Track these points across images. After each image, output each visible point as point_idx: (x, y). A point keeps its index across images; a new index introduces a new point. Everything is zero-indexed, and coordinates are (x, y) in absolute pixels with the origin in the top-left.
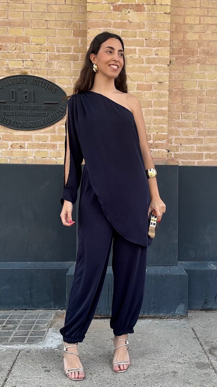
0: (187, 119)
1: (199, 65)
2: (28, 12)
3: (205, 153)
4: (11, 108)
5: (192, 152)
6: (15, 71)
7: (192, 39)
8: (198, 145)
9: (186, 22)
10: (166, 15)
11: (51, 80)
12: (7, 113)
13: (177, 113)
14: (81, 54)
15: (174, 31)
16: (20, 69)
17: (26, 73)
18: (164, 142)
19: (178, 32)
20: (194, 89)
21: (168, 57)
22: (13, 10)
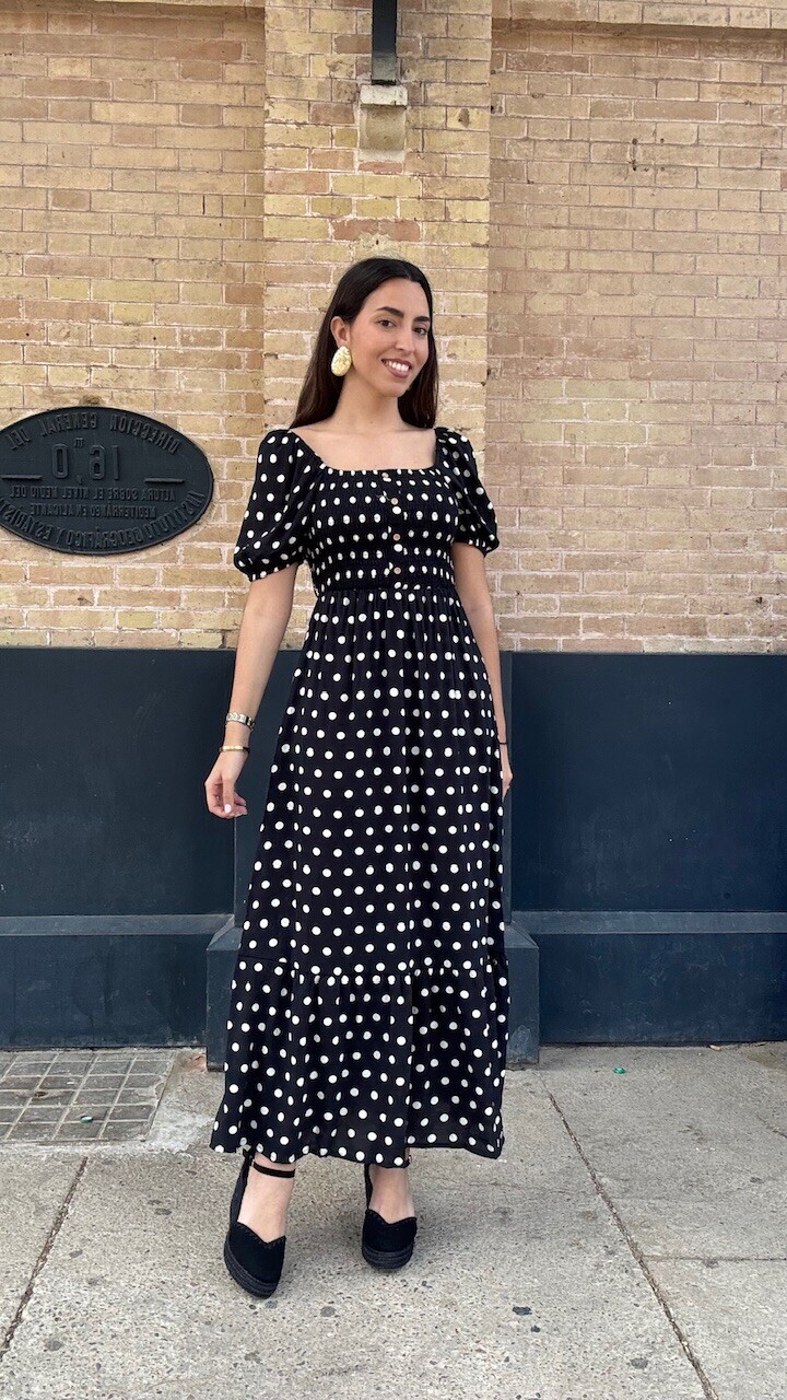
0: (534, 524)
1: (565, 380)
2: (102, 238)
3: (583, 615)
4: (55, 495)
5: (549, 614)
6: (67, 396)
7: (546, 310)
8: (566, 596)
9: (531, 265)
10: (476, 251)
11: (164, 418)
12: (43, 511)
13: (508, 509)
14: (246, 349)
15: (498, 289)
16: (80, 388)
17: (97, 399)
19: (509, 293)
20: (552, 443)
21: (483, 362)
22: (61, 231)
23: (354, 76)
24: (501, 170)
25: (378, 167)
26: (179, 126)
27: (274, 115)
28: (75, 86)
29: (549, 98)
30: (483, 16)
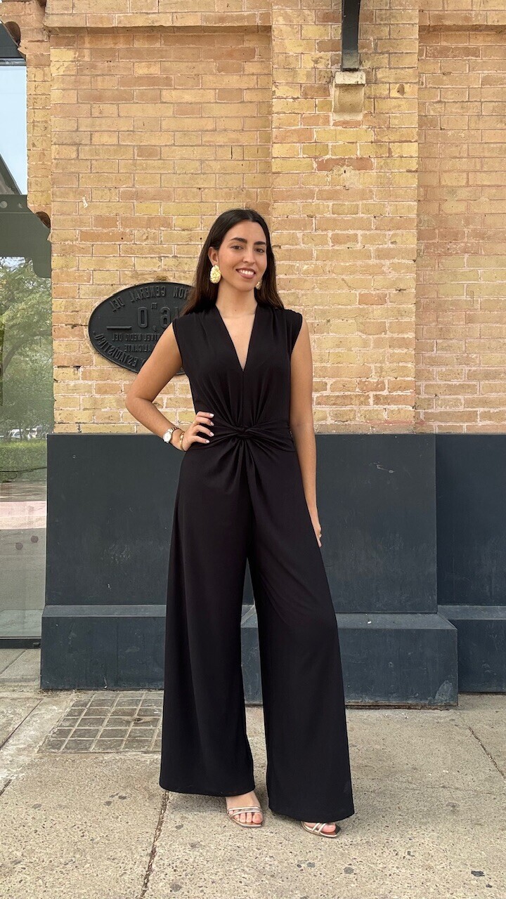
0: (446, 350)
1: (466, 256)
2: (168, 175)
3: (480, 410)
4: (139, 338)
5: (457, 409)
6: (146, 276)
7: (454, 211)
8: (468, 396)
9: (443, 183)
10: (410, 175)
12: (132, 348)
13: (429, 341)
15: (423, 199)
16: (155, 271)
17: (165, 278)
18: (408, 393)
19: (429, 201)
20: (458, 298)
21: (414, 246)
22: (142, 172)
23: (329, 66)
24: (425, 122)
25: (345, 124)
26: (216, 102)
27: (278, 94)
28: (151, 80)
29: (455, 74)
30: (413, 24)
